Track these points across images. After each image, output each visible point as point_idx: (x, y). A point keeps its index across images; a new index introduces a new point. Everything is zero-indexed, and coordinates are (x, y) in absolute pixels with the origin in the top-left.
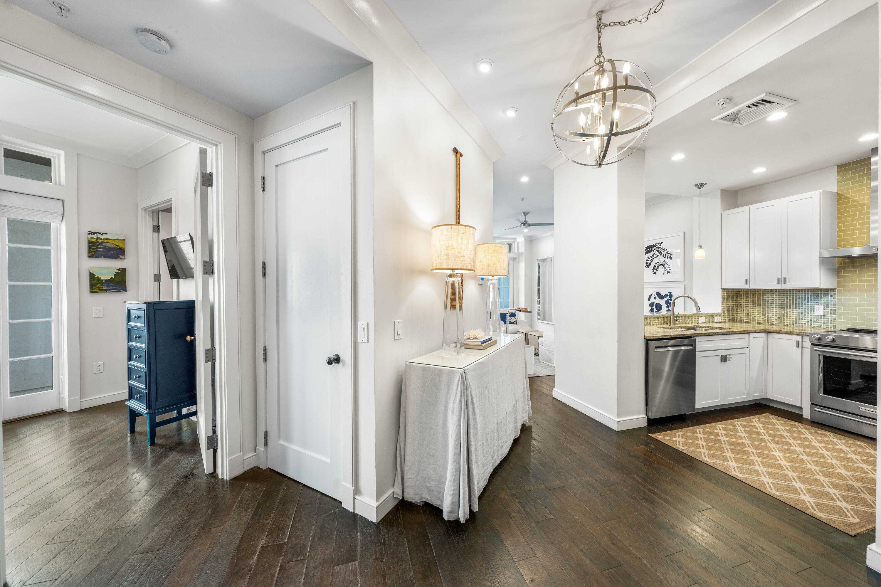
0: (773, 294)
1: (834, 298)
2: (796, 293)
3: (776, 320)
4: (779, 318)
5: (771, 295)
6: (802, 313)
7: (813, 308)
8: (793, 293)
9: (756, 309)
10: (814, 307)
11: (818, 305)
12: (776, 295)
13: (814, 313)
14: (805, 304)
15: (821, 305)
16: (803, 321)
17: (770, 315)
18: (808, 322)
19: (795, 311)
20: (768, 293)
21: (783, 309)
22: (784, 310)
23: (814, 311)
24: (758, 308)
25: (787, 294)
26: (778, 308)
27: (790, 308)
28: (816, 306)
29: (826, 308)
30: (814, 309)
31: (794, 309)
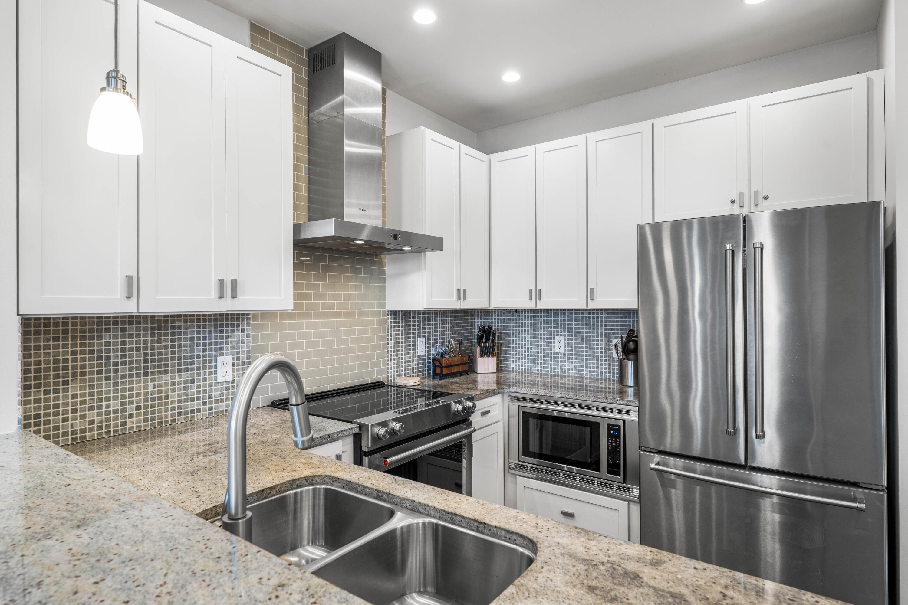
0: (123, 330)
1: (248, 336)
2: (180, 327)
3: (131, 416)
4: (138, 408)
5: (116, 337)
6: (192, 381)
7: (213, 364)
8: (173, 328)
9: (66, 390)
10: (216, 361)
11: (222, 354)
12: (131, 336)
13: (216, 379)
14: (198, 356)
15: (228, 354)
16: (195, 405)
17: (115, 405)
18: (204, 403)
19: (177, 379)
20: (108, 330)
21: (149, 377)
22: (153, 380)
23: (216, 373)
24: (75, 388)
25: (160, 328)
26: (138, 375)
27: (166, 372)
28: (219, 359)
29: (235, 362)
30: (216, 366)
31: (176, 374)
